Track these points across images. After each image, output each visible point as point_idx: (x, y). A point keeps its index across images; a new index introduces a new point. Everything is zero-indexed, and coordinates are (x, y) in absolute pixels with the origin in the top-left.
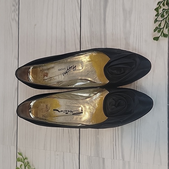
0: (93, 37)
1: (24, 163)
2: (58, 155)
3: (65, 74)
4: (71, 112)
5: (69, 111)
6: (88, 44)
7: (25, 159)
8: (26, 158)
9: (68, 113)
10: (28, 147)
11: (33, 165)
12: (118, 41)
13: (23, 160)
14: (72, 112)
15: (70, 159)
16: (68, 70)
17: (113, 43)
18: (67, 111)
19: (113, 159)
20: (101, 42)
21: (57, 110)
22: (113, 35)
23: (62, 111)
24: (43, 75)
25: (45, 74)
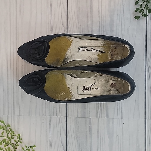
0: (80, 12)
1: (6, 130)
2: (44, 119)
3: (93, 84)
4: (88, 49)
5: (90, 50)
6: (75, 18)
7: (7, 126)
8: (9, 126)
9: (91, 49)
10: (11, 115)
11: (16, 131)
12: (103, 17)
13: (5, 128)
14: (86, 49)
15: (57, 122)
16: (90, 88)
17: (99, 19)
18: (92, 50)
19: (98, 117)
20: (88, 17)
21: (101, 52)
22: (99, 12)
23: (96, 51)
24: (116, 85)
25: (114, 86)
